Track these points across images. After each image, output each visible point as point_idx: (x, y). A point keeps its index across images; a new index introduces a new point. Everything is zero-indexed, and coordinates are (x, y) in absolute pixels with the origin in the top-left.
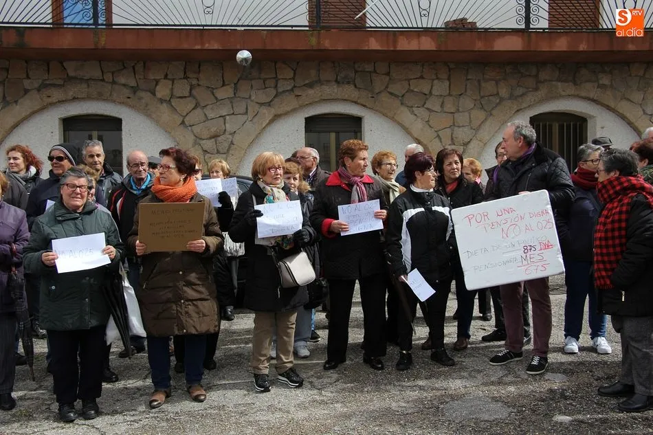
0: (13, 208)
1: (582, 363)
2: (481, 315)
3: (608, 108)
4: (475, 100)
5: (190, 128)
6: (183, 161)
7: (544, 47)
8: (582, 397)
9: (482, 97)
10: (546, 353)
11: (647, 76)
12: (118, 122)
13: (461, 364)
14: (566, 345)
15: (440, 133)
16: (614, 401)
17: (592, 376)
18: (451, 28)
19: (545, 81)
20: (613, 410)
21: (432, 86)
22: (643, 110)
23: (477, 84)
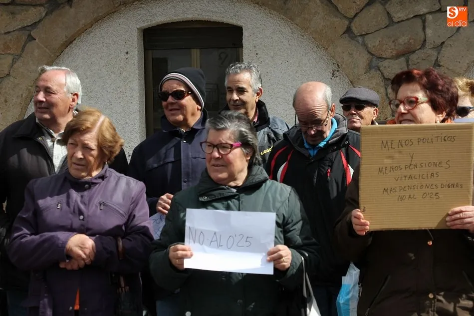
0: (124, 179)
5: (360, 39)
6: (440, 88)
12: (237, 31)
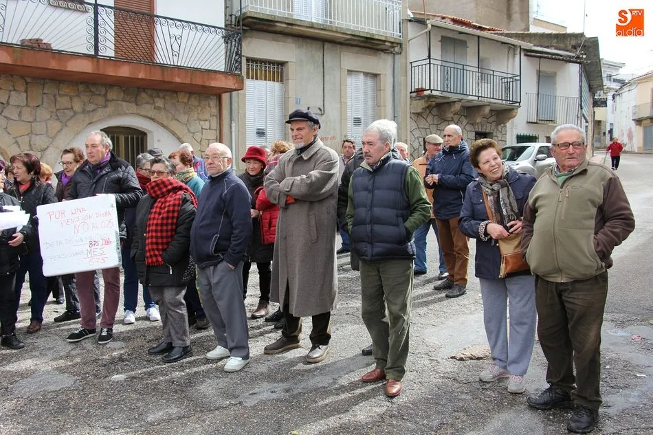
1: (137, 331)
2: (55, 299)
3: (163, 125)
4: (52, 112)
7: (111, 72)
8: (135, 358)
9: (57, 110)
10: (112, 325)
11: (190, 103)
13: (33, 345)
14: (125, 317)
15: (18, 139)
16: (159, 357)
17: (145, 339)
18: (26, 46)
19: (113, 100)
20: (158, 364)
21: (9, 97)
22: (188, 129)
23: (53, 98)
